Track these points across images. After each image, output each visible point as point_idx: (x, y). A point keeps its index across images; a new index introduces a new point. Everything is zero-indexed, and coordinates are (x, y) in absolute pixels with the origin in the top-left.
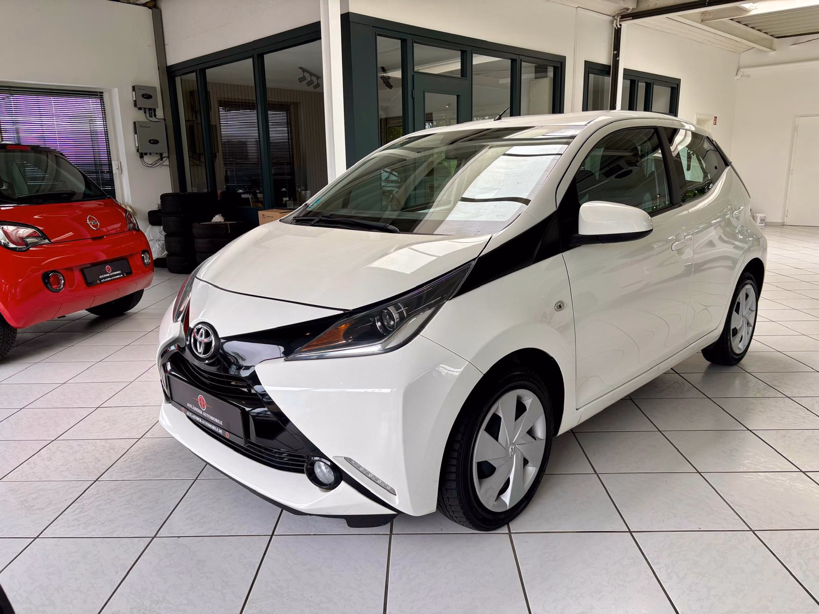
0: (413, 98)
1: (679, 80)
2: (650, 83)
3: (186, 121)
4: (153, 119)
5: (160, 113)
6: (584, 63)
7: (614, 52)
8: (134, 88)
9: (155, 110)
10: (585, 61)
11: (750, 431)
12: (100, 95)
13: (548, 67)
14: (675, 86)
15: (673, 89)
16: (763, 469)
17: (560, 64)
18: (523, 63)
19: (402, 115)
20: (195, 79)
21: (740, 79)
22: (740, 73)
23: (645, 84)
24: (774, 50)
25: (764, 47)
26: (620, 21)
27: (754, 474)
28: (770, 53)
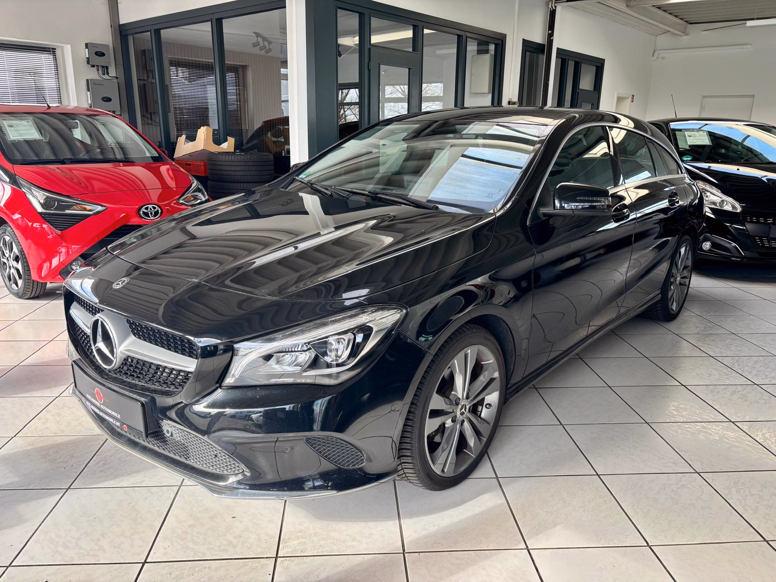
0: (369, 70)
1: (605, 60)
2: (579, 62)
3: (138, 80)
4: (106, 77)
5: (112, 72)
6: (522, 41)
7: (548, 31)
8: (87, 45)
9: (107, 68)
10: (523, 39)
11: (684, 386)
12: (53, 52)
13: (490, 44)
14: (600, 65)
15: (597, 67)
16: (700, 419)
17: (501, 40)
18: (468, 39)
20: (150, 39)
21: (655, 60)
22: (656, 54)
23: (573, 63)
24: (687, 35)
25: (679, 31)
26: (555, 3)
27: (692, 424)
28: (684, 37)
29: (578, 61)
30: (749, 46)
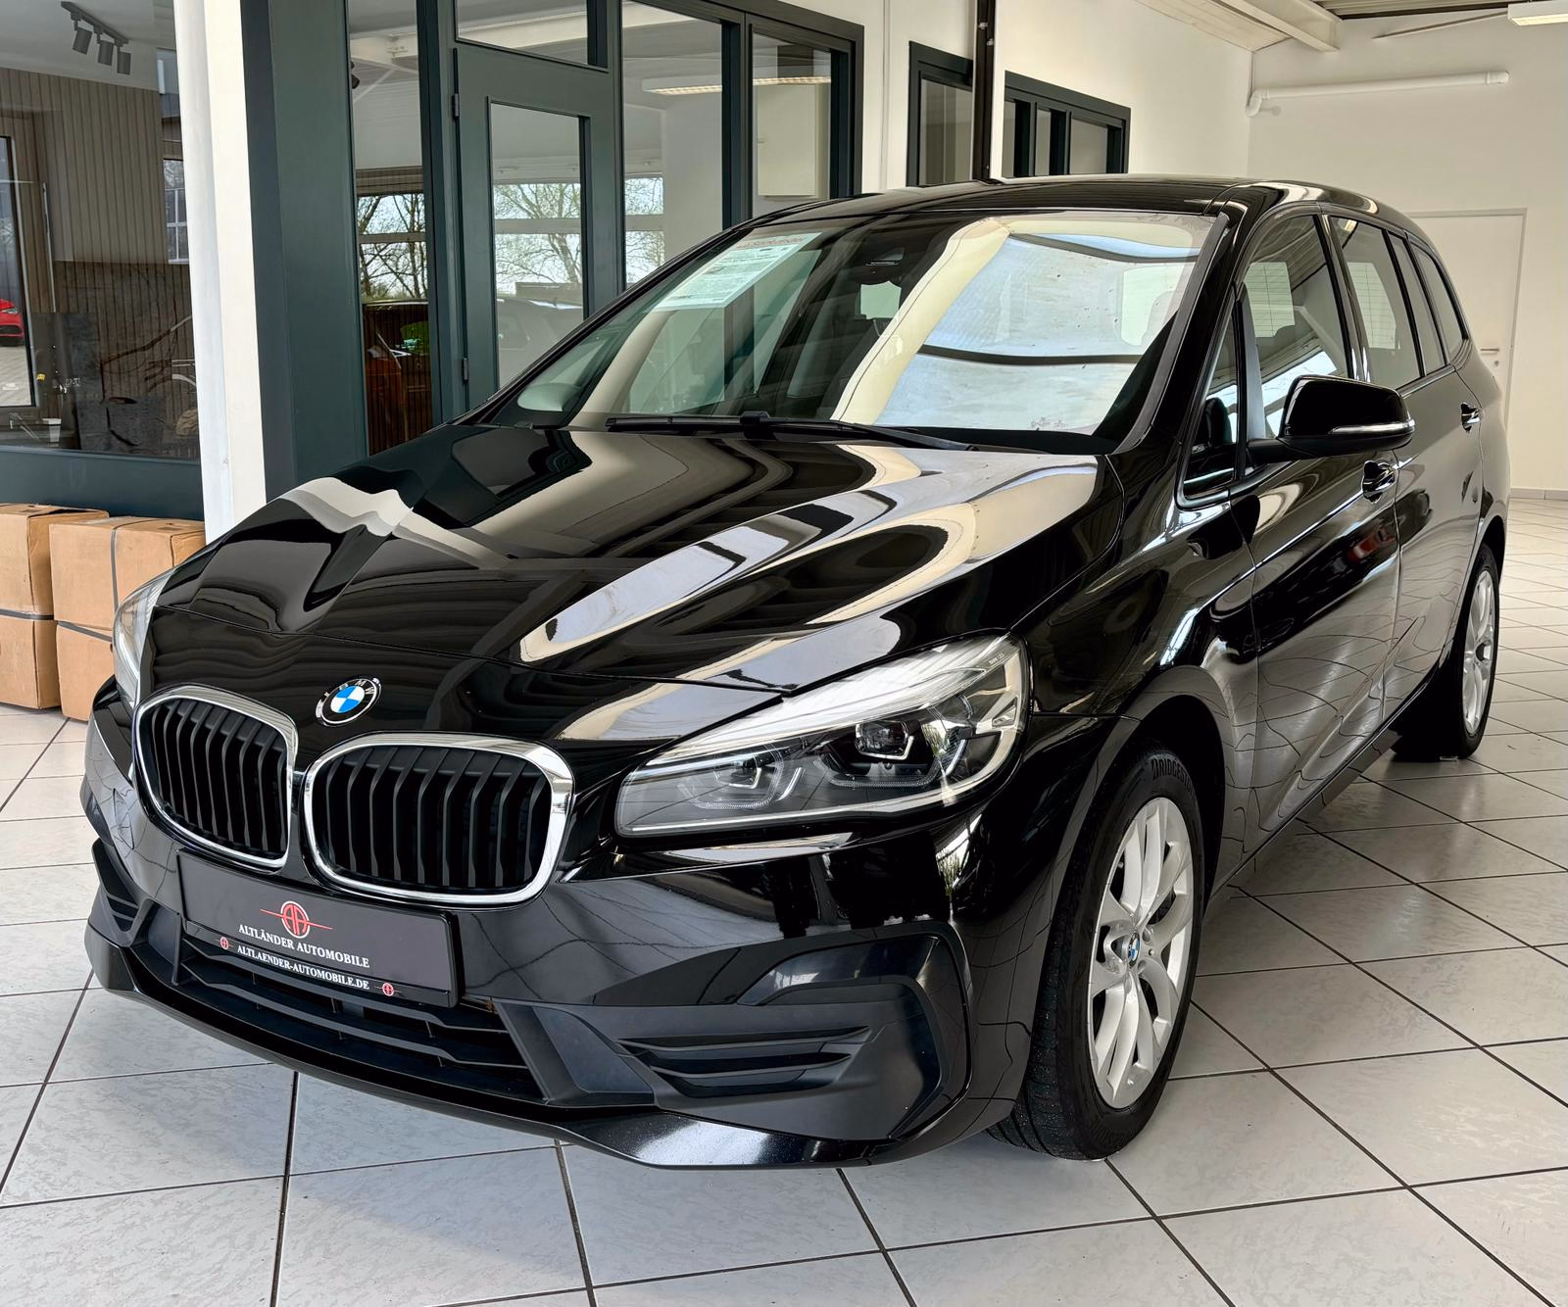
0: (456, 119)
1: (1129, 109)
2: (1064, 115)
6: (908, 47)
7: (978, 23)
10: (911, 43)
13: (818, 54)
14: (1117, 124)
15: (1112, 131)
17: (849, 45)
18: (755, 37)
19: (421, 164)
22: (1259, 98)
23: (1049, 114)
24: (1338, 48)
25: (1317, 38)
28: (1327, 54)
29: (1063, 110)
30: (1505, 79)
